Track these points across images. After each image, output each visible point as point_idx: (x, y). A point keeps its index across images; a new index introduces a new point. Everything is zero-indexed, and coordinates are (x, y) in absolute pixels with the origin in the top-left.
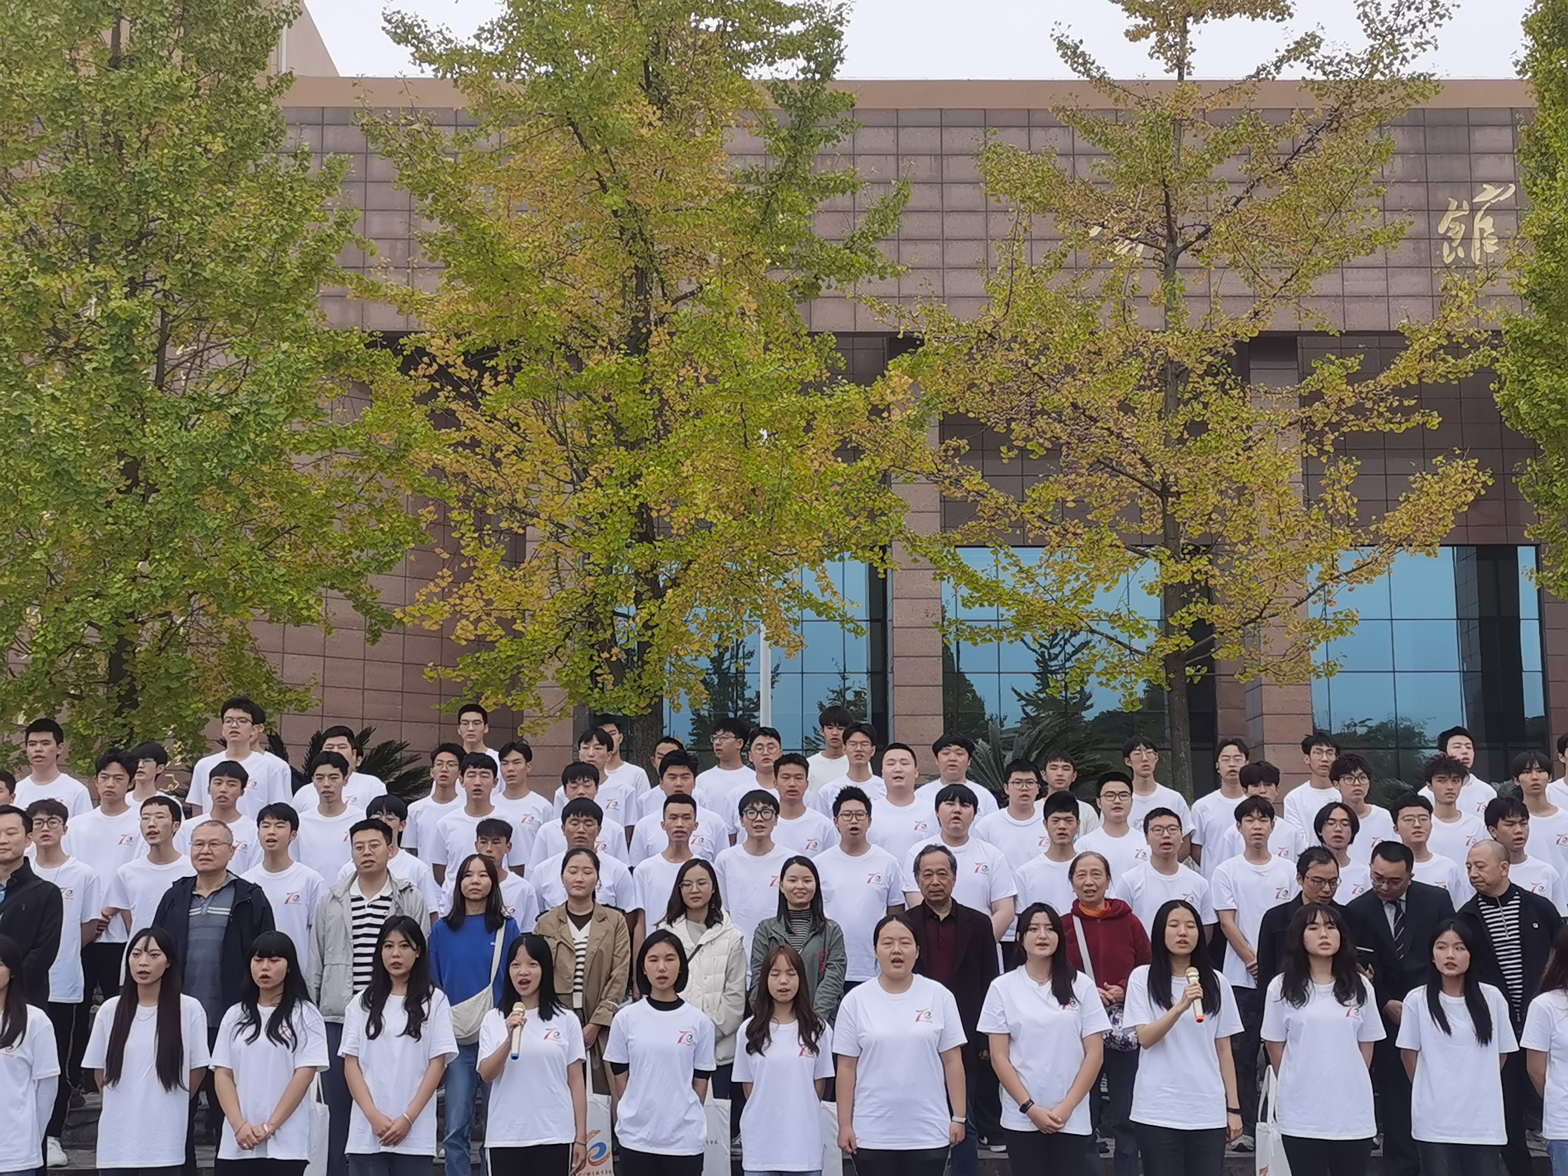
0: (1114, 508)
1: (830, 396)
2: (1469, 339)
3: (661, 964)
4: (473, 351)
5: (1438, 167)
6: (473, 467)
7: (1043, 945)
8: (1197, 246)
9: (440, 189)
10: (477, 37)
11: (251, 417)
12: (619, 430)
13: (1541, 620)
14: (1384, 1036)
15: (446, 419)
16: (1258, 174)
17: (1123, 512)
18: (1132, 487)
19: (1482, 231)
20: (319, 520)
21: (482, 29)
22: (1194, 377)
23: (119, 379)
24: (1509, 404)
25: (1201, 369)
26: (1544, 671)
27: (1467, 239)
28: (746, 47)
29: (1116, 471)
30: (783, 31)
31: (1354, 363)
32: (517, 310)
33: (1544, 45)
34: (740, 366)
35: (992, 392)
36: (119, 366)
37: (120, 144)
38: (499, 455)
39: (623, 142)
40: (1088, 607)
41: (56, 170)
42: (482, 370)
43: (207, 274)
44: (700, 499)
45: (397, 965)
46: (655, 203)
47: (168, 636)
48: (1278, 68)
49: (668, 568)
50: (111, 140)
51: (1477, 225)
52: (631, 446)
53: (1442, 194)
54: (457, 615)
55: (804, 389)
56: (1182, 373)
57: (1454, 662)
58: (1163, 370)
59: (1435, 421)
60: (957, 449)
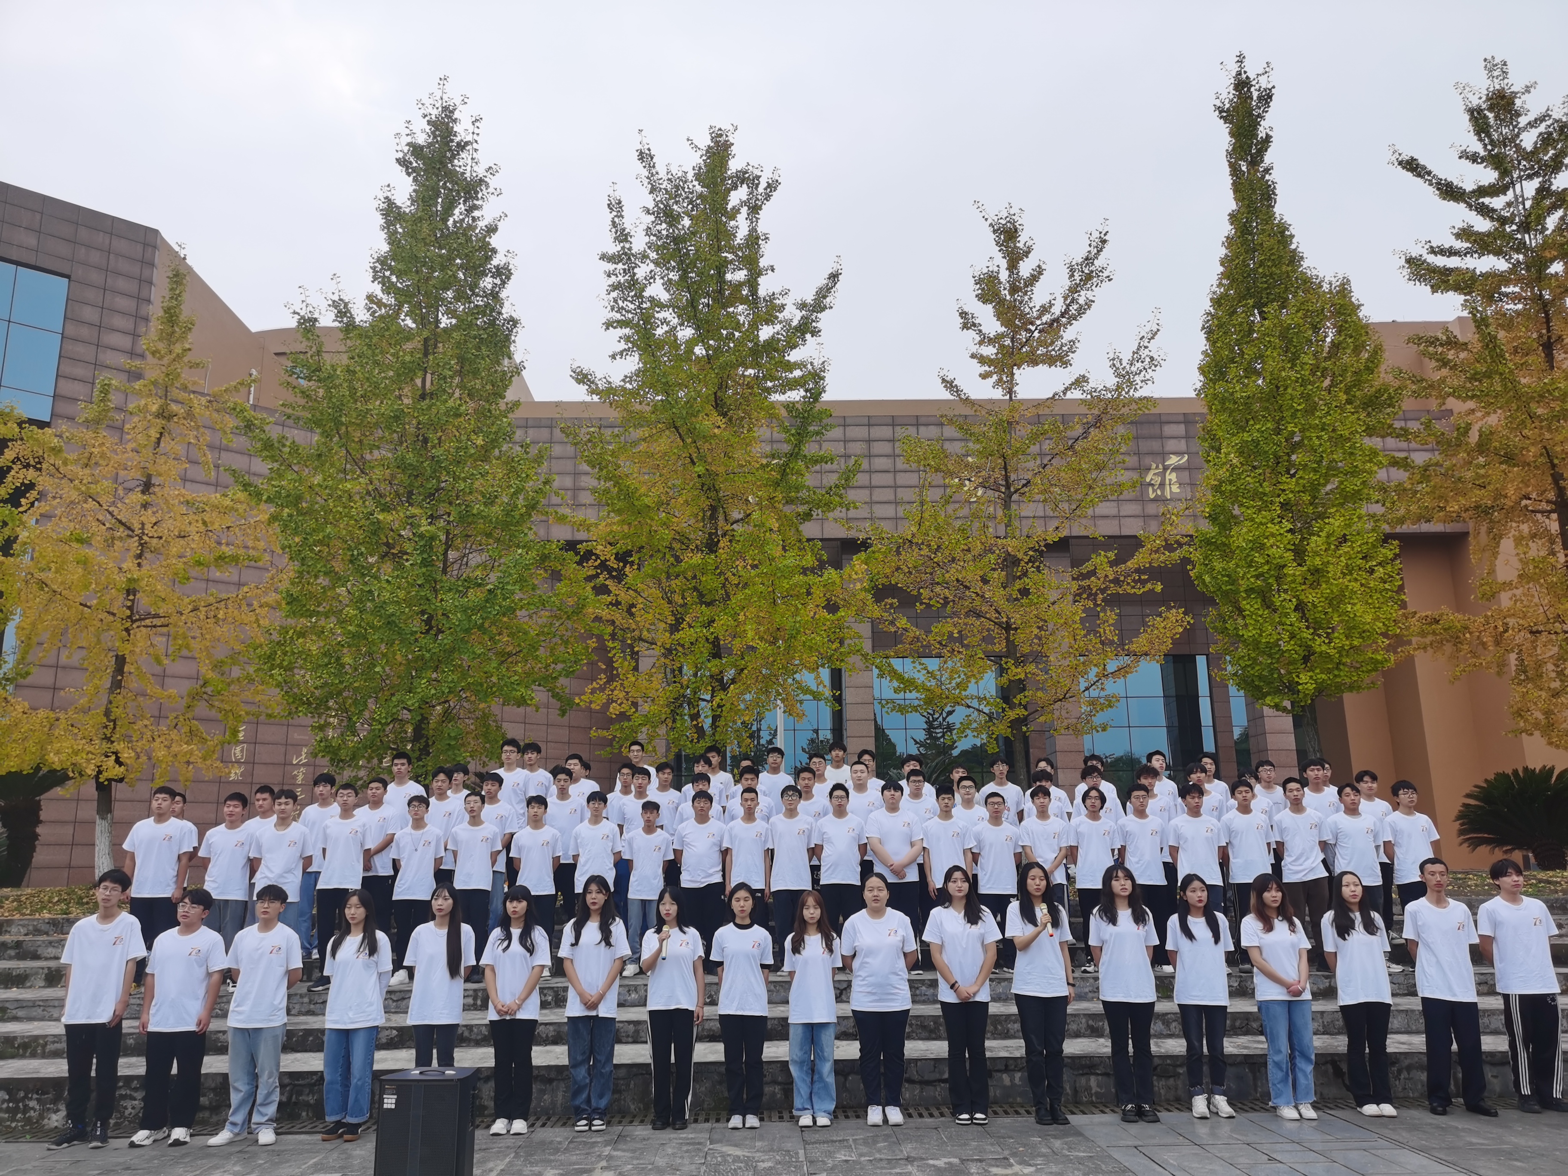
0: (979, 637)
1: (821, 576)
2: (1177, 542)
3: (742, 903)
4: (621, 552)
5: (1145, 446)
6: (618, 616)
7: (960, 891)
8: (1022, 491)
9: (604, 464)
10: (623, 380)
11: (499, 591)
12: (701, 595)
13: (1211, 697)
14: (1157, 943)
15: (602, 590)
16: (1055, 451)
17: (984, 639)
18: (988, 624)
19: (1170, 480)
20: (534, 648)
21: (626, 377)
22: (1022, 564)
23: (424, 570)
24: (1200, 577)
25: (1026, 559)
26: (1214, 726)
27: (1162, 485)
28: (769, 384)
29: (979, 615)
30: (791, 376)
31: (1111, 555)
32: (646, 529)
33: (1211, 380)
34: (772, 559)
35: (910, 573)
36: (425, 563)
37: (426, 440)
38: (634, 610)
39: (704, 437)
40: (967, 693)
41: (390, 455)
42: (626, 563)
43: (475, 511)
44: (750, 634)
45: (594, 904)
46: (721, 470)
47: (447, 715)
48: (1065, 394)
49: (730, 674)
50: (421, 438)
51: (1168, 477)
52: (708, 604)
53: (1147, 460)
54: (610, 701)
55: (805, 571)
56: (1016, 562)
57: (1163, 722)
58: (1005, 560)
59: (1159, 588)
60: (891, 605)
